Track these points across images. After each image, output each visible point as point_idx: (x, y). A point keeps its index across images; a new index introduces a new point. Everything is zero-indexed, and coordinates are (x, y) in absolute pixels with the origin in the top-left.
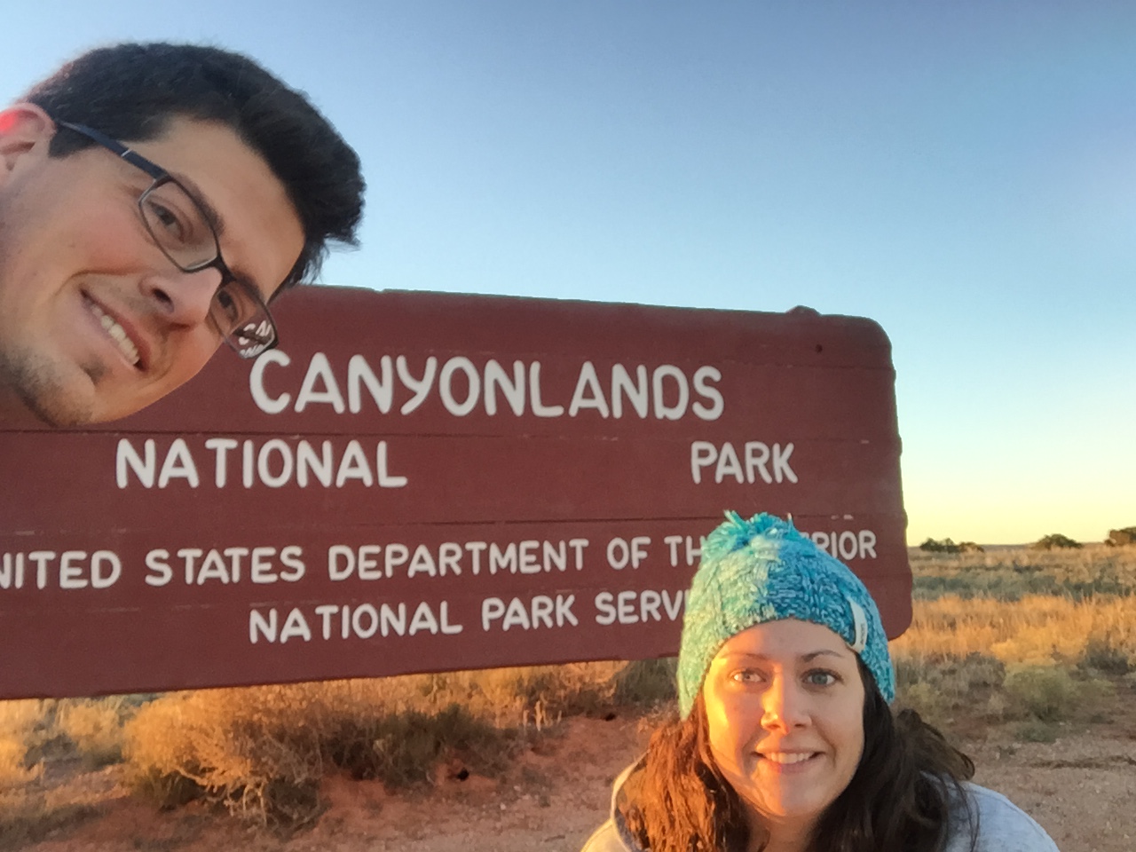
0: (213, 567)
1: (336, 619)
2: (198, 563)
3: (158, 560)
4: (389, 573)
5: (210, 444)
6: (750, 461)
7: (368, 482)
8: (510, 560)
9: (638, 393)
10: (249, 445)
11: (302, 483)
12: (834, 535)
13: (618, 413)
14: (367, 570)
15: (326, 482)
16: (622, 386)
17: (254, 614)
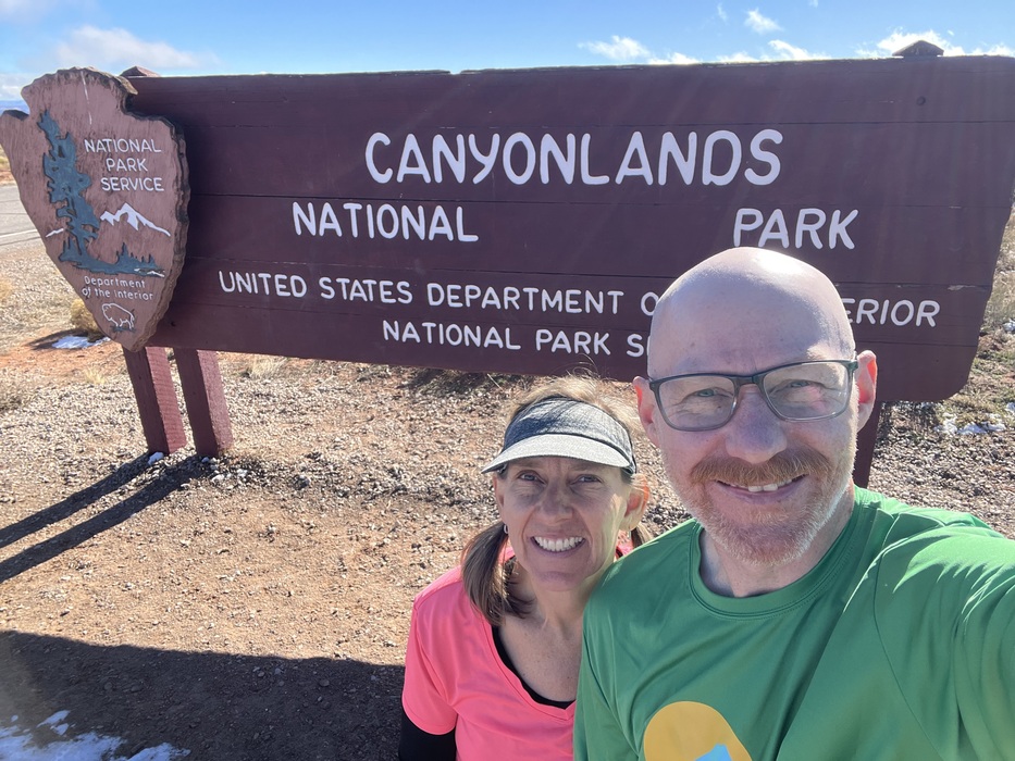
0: (357, 291)
1: (435, 331)
2: (349, 287)
3: (326, 283)
4: (468, 304)
5: (346, 206)
6: (801, 227)
7: (451, 237)
8: (557, 303)
9: (686, 160)
10: (369, 207)
11: (406, 235)
12: (887, 303)
13: (662, 180)
14: (453, 301)
15: (422, 236)
16: (670, 155)
17: (385, 322)
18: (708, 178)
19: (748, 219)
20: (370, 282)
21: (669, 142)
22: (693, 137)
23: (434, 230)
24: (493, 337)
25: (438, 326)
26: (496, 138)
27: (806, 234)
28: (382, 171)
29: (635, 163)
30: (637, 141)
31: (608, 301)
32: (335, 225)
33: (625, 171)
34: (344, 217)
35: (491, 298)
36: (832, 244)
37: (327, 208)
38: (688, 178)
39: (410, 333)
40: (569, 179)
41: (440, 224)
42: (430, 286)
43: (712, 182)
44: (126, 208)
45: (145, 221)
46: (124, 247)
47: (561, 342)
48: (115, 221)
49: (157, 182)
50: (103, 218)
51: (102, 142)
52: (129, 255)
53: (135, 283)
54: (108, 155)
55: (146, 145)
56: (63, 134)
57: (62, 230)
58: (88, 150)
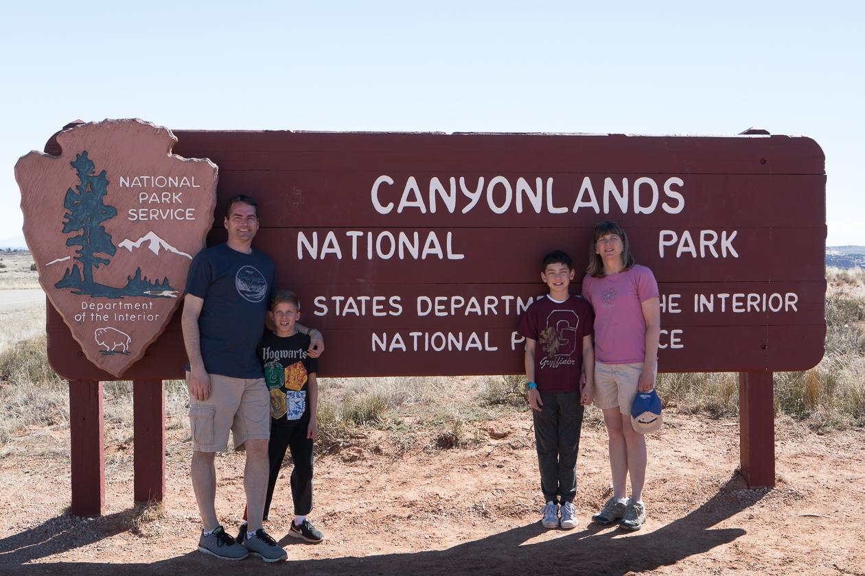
0: (351, 306)
1: (421, 339)
2: (343, 304)
3: (320, 302)
4: (453, 313)
5: (349, 234)
6: (703, 243)
7: (441, 256)
9: (622, 196)
10: (370, 234)
11: (401, 256)
12: (765, 295)
13: (606, 210)
14: (440, 311)
15: (415, 256)
16: (610, 192)
17: (374, 335)
18: (638, 209)
19: (668, 238)
20: (363, 299)
21: (609, 184)
22: (625, 181)
23: (427, 251)
24: (475, 342)
25: (424, 335)
26: (481, 180)
27: (707, 247)
28: (384, 204)
29: (586, 198)
30: (587, 183)
32: (337, 250)
33: (579, 204)
34: (345, 243)
35: (474, 307)
36: (724, 255)
37: (331, 236)
38: (624, 209)
39: (398, 343)
40: (538, 209)
41: (432, 246)
42: (420, 299)
43: (640, 212)
44: (150, 235)
45: (167, 246)
46: (138, 271)
48: (133, 247)
49: (189, 212)
50: (120, 245)
51: (139, 178)
52: (142, 279)
53: (141, 305)
54: (143, 189)
55: (185, 182)
56: (98, 172)
57: (69, 258)
58: (121, 186)
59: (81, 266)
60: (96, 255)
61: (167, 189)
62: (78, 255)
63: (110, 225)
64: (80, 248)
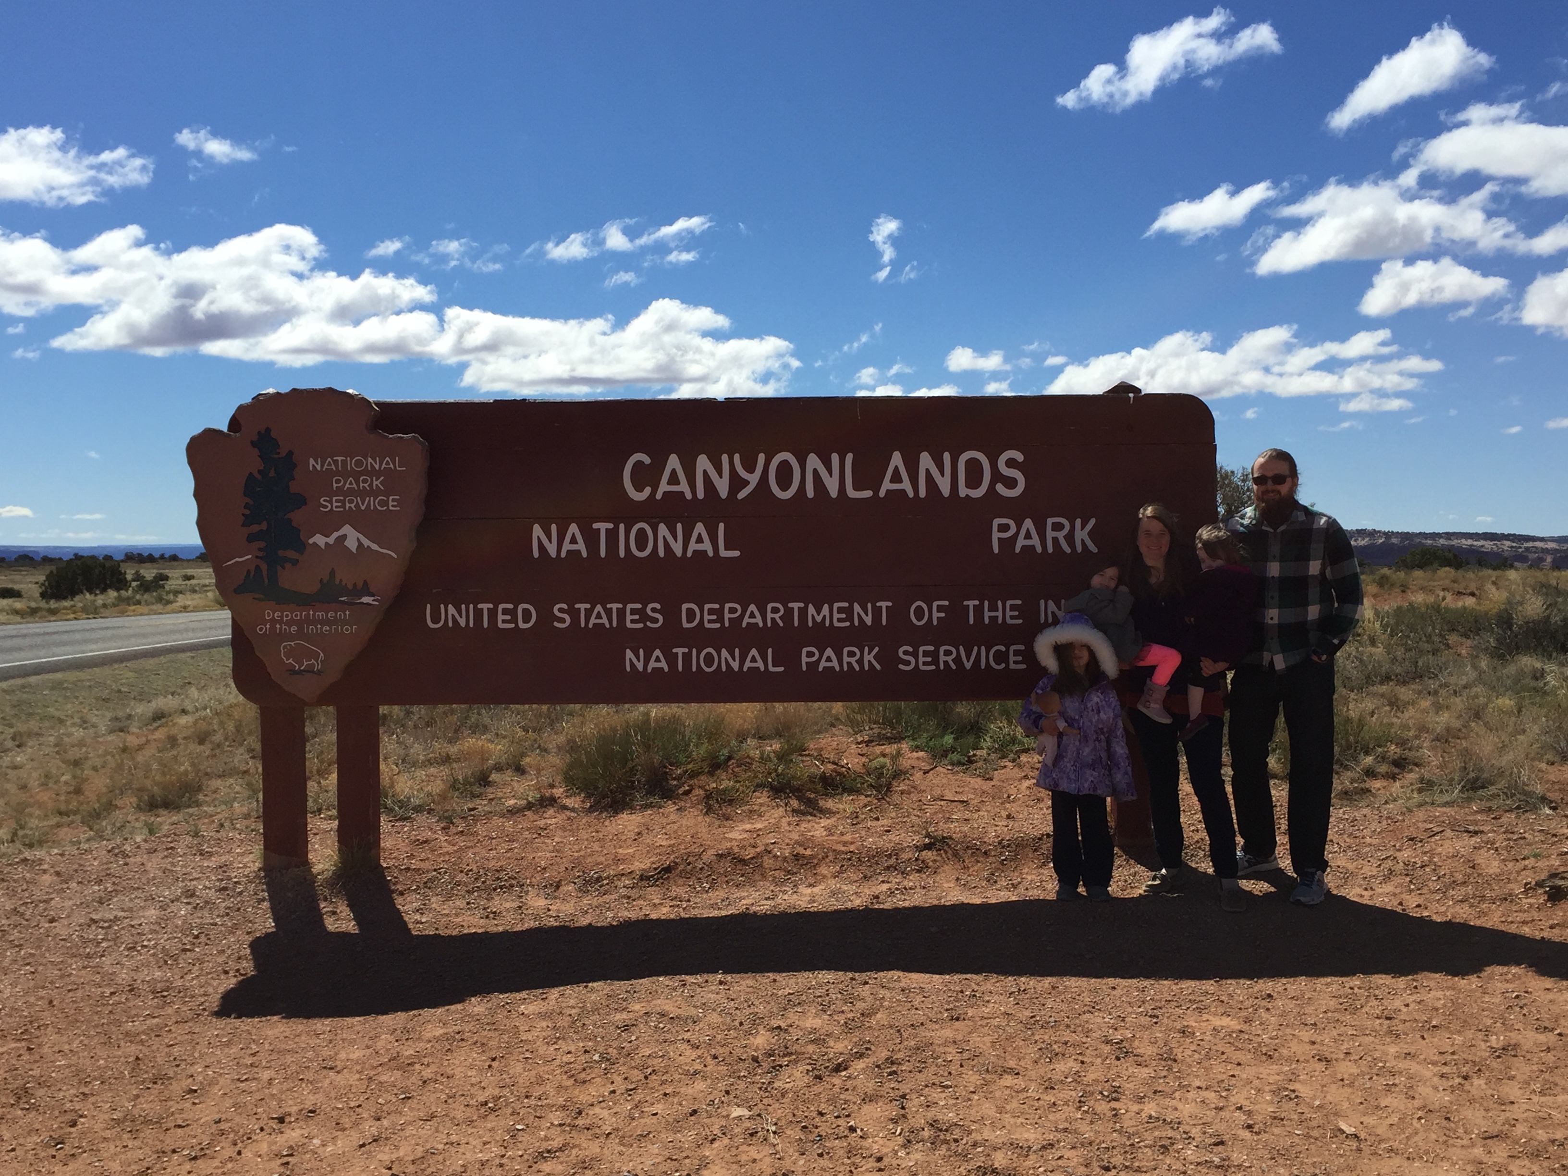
0: (599, 616)
1: (687, 657)
2: (589, 613)
4: (727, 625)
6: (1050, 534)
7: (711, 554)
8: (825, 616)
9: (943, 475)
10: (622, 527)
11: (661, 553)
13: (922, 493)
14: (710, 621)
15: (679, 553)
16: (927, 471)
17: (628, 651)
18: (963, 491)
19: (1004, 528)
20: (614, 606)
21: (926, 461)
22: (947, 456)
23: (693, 546)
24: (755, 660)
25: (690, 651)
26: (761, 458)
27: (1055, 540)
28: (639, 489)
29: (896, 478)
30: (897, 459)
31: (877, 612)
32: (581, 546)
33: (887, 486)
34: (591, 538)
35: (753, 617)
36: (1079, 549)
37: (573, 528)
38: (946, 491)
39: (658, 662)
40: (834, 493)
41: (700, 540)
42: (685, 607)
43: (967, 495)
44: (347, 529)
45: (366, 542)
46: (332, 573)
47: (829, 659)
48: (327, 543)
49: (393, 500)
50: (311, 541)
51: (333, 460)
52: (337, 582)
53: (336, 614)
54: (337, 473)
55: (388, 463)
56: (283, 454)
57: (250, 556)
58: (311, 469)
59: (264, 567)
60: (281, 553)
61: (365, 472)
62: (260, 554)
63: (297, 517)
64: (262, 544)
